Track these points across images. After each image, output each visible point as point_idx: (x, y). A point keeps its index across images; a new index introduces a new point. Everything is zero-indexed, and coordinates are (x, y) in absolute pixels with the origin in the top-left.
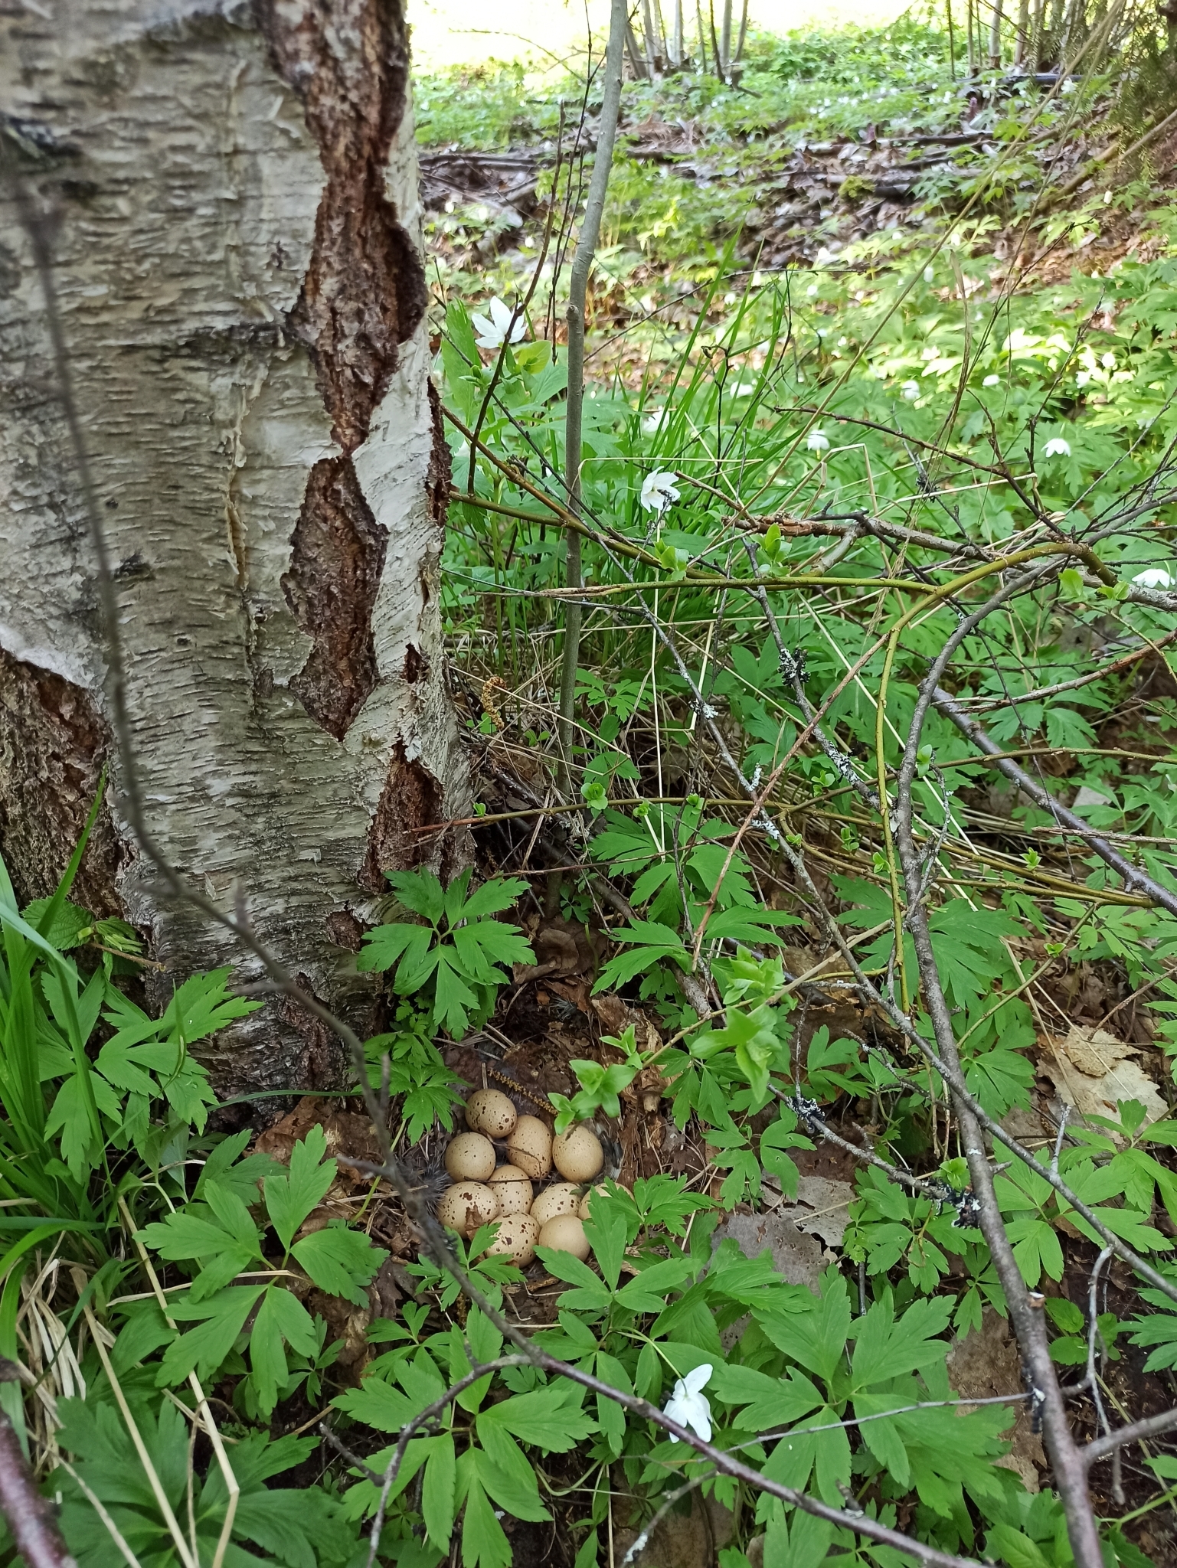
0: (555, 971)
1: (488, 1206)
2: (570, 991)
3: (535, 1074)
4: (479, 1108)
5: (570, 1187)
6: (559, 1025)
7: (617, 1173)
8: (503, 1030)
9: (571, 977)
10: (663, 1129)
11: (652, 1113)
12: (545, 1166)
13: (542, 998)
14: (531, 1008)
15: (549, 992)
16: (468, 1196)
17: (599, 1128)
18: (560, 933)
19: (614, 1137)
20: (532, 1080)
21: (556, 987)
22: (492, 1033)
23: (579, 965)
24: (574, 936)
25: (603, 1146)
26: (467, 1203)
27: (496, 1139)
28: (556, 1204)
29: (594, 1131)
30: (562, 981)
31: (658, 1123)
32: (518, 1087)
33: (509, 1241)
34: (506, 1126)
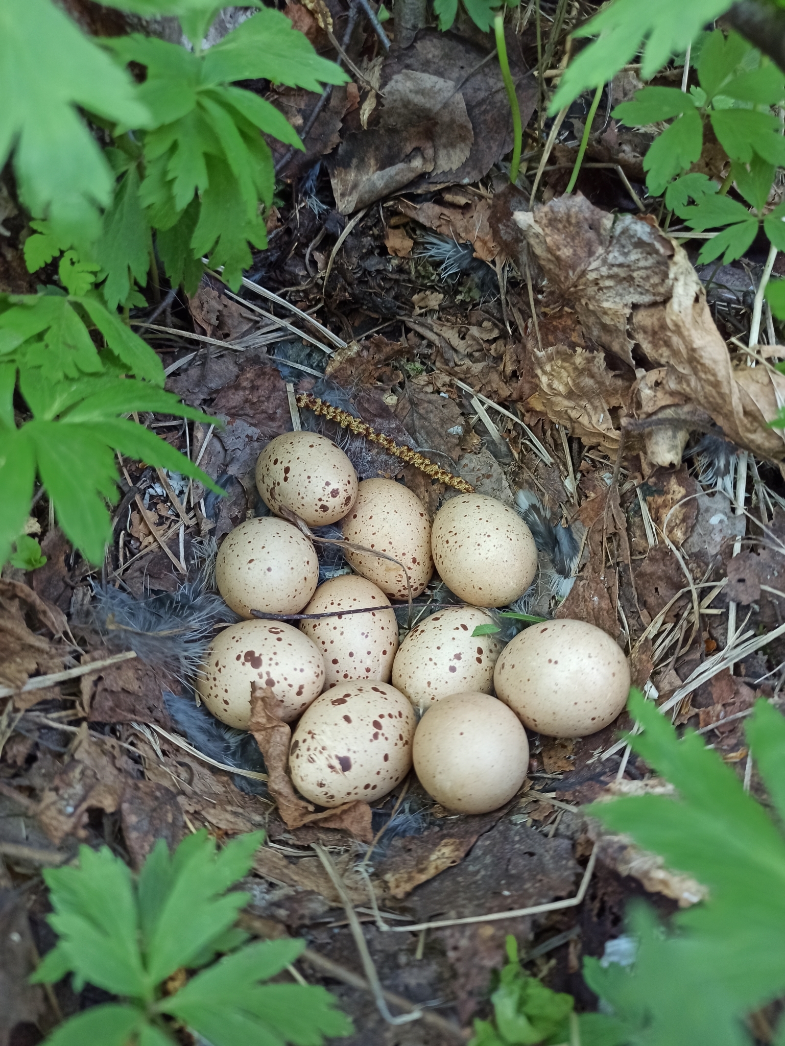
0: (423, 177)
1: (297, 680)
2: (456, 217)
3: (390, 400)
4: (277, 472)
5: (474, 619)
6: (435, 300)
7: (565, 586)
8: (321, 315)
9: (458, 188)
10: (689, 503)
11: (664, 472)
12: (418, 575)
13: (397, 242)
14: (373, 263)
15: (413, 227)
16: (253, 659)
17: (524, 499)
18: (428, 80)
19: (557, 516)
20: (385, 412)
21: (427, 213)
22: (299, 323)
23: (473, 161)
24: (462, 85)
25: (534, 533)
26: (250, 674)
27: (318, 530)
28: (445, 658)
29: (513, 505)
30: (437, 198)
31: (676, 490)
32: (358, 427)
33: (346, 764)
34: (335, 504)
